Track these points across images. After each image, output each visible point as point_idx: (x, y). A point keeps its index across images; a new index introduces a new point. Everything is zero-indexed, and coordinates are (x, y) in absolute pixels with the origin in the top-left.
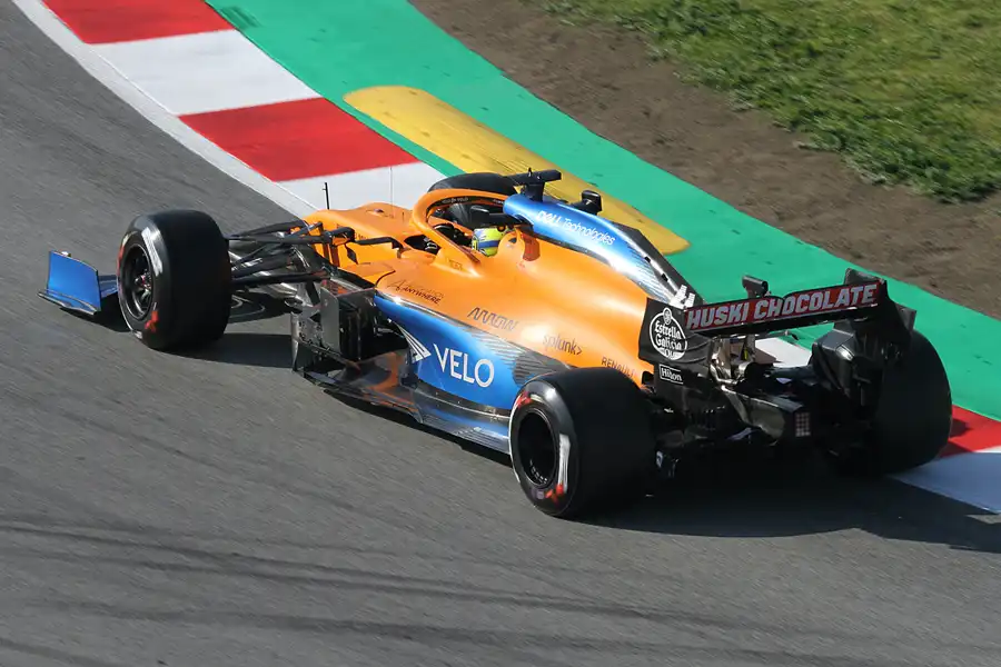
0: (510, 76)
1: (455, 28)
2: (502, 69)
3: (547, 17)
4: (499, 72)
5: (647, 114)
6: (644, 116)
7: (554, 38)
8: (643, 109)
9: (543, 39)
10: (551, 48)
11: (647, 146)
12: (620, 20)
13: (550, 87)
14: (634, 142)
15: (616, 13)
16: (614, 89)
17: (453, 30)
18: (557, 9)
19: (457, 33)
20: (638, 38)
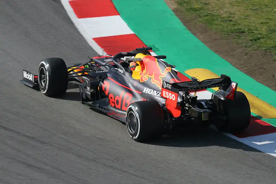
0: (233, 65)
1: (218, 51)
2: (231, 63)
3: (244, 48)
4: (230, 64)
5: (273, 76)
6: (272, 77)
7: (246, 54)
8: (272, 75)
9: (243, 54)
10: (246, 57)
11: (273, 86)
12: (266, 49)
13: (245, 68)
14: (270, 85)
15: (264, 47)
16: (264, 69)
17: (216, 52)
18: (247, 46)
19: (218, 53)
20: (271, 54)
